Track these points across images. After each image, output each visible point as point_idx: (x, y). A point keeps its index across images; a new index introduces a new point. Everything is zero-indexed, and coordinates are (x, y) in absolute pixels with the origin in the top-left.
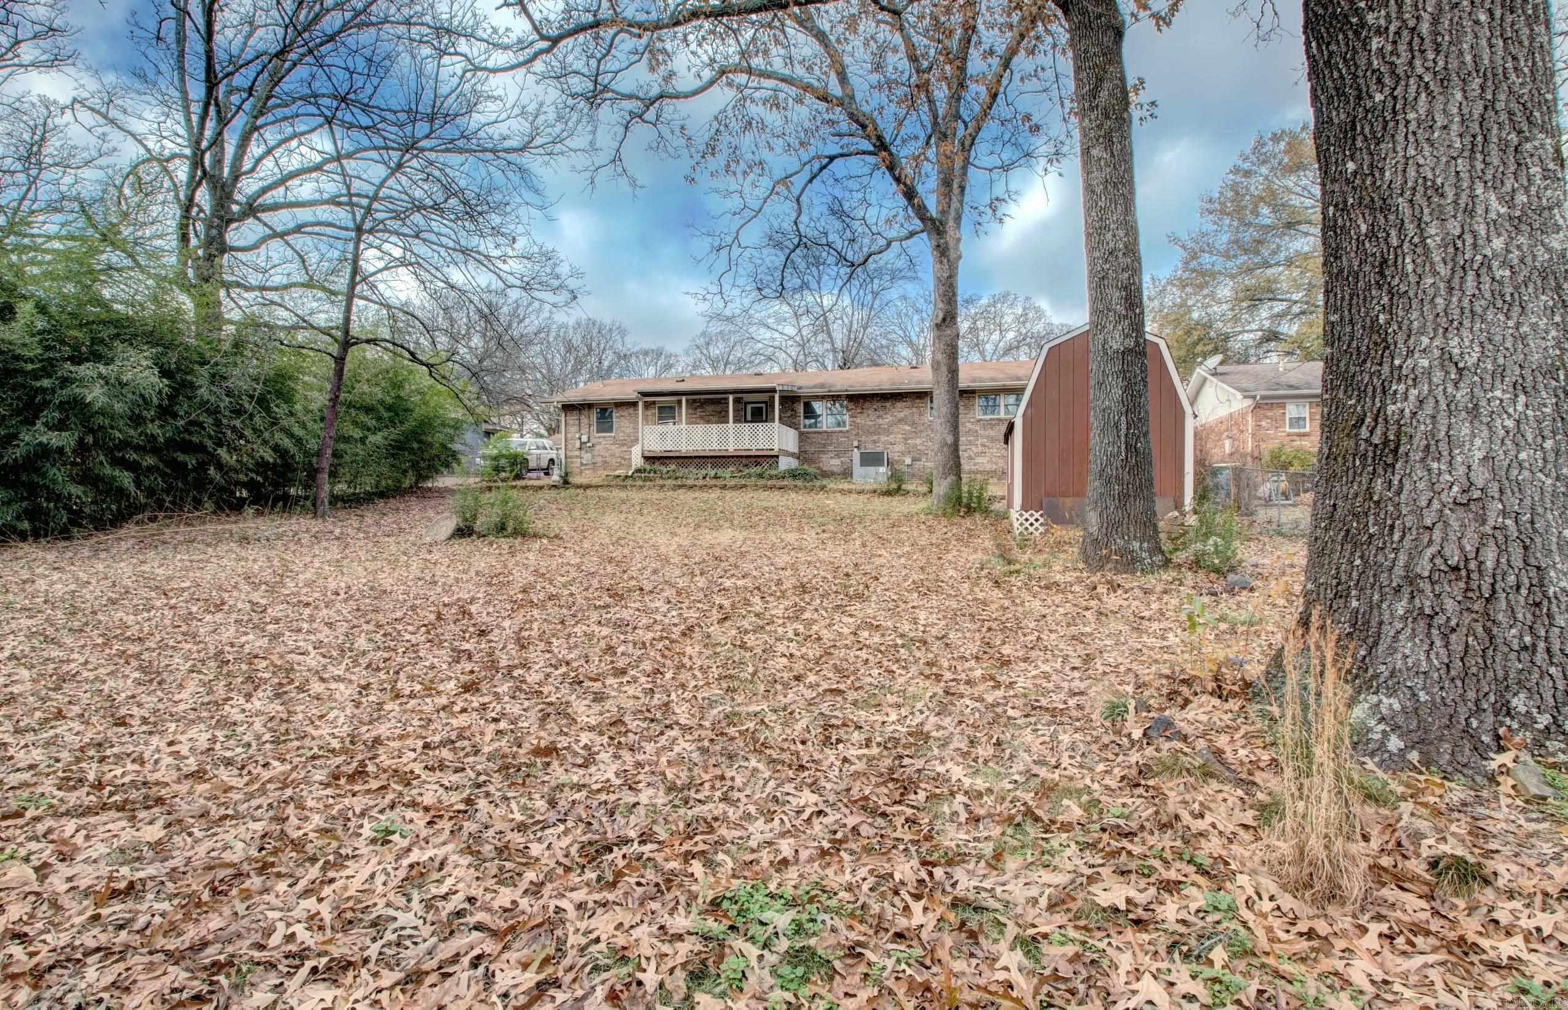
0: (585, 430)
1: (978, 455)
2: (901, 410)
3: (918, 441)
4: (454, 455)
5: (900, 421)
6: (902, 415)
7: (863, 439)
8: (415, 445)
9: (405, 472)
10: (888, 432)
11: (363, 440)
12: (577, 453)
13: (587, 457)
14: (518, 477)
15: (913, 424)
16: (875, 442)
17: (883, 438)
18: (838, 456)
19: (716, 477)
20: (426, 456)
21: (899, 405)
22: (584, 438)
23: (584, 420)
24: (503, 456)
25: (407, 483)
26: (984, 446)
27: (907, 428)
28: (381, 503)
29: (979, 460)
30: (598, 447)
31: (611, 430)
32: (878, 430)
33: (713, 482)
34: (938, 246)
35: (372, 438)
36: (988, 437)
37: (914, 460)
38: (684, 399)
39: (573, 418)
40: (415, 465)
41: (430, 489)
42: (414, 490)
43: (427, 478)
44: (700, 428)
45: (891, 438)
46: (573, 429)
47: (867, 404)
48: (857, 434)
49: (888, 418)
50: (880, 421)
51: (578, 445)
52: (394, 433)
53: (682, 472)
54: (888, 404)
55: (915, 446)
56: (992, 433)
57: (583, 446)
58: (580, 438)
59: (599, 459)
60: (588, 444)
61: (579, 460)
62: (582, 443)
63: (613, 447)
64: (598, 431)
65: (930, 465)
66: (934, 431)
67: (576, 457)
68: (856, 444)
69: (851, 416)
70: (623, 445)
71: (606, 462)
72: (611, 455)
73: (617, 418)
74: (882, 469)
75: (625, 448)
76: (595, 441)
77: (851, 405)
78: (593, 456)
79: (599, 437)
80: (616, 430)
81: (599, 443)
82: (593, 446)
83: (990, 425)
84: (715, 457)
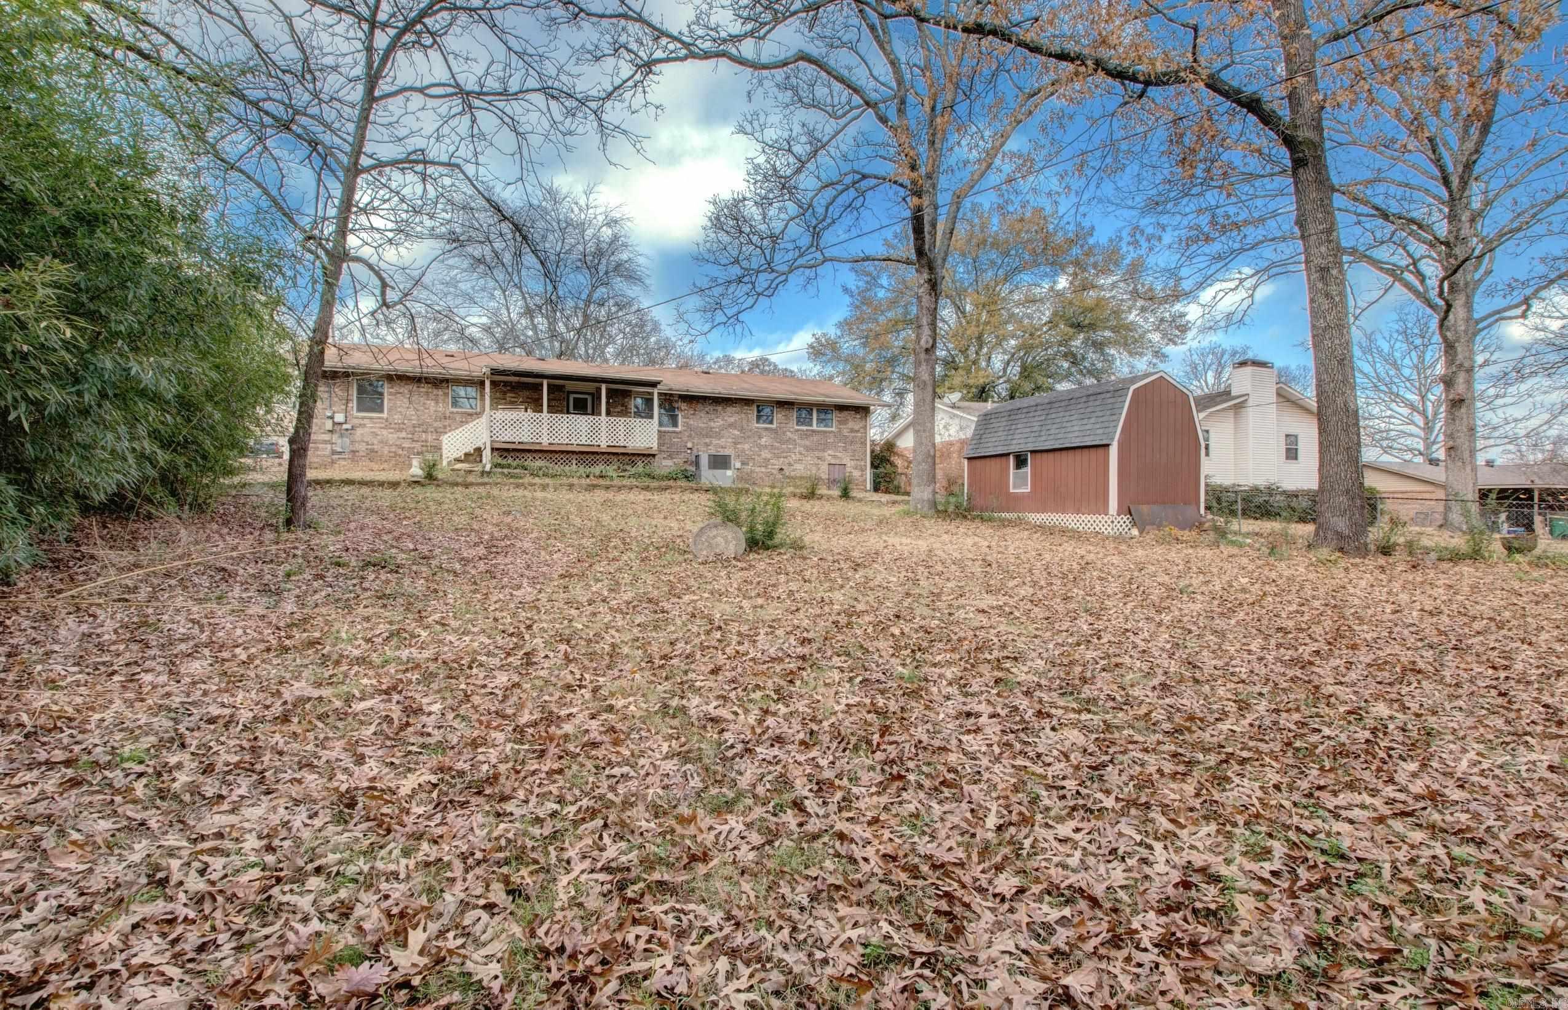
0: (339, 407)
1: (796, 461)
2: (731, 415)
3: (746, 446)
5: (731, 425)
6: (732, 420)
7: (695, 441)
10: (719, 436)
12: (327, 437)
13: (339, 443)
15: (742, 430)
16: (707, 445)
17: (715, 441)
18: (671, 457)
21: (730, 409)
22: (339, 418)
23: (337, 394)
26: (801, 454)
27: (737, 432)
29: (798, 466)
30: (359, 432)
31: (382, 411)
32: (709, 433)
33: (602, 483)
36: (804, 446)
37: (743, 463)
44: (566, 419)
45: (722, 442)
47: (700, 406)
48: (690, 436)
49: (719, 422)
50: (712, 424)
51: (328, 425)
54: (720, 408)
55: (743, 451)
56: (807, 443)
57: (337, 428)
58: (332, 418)
59: (362, 448)
60: (345, 426)
61: (329, 446)
62: (335, 424)
63: (385, 432)
64: (359, 410)
65: (758, 469)
66: (760, 437)
67: (325, 442)
68: (689, 445)
69: (684, 417)
70: (400, 430)
71: (372, 451)
72: (381, 442)
73: (390, 394)
74: (729, 473)
75: (403, 435)
76: (356, 421)
77: (684, 406)
78: (352, 442)
79: (363, 418)
80: (390, 410)
81: (363, 426)
82: (353, 428)
83: (806, 435)
84: (582, 453)
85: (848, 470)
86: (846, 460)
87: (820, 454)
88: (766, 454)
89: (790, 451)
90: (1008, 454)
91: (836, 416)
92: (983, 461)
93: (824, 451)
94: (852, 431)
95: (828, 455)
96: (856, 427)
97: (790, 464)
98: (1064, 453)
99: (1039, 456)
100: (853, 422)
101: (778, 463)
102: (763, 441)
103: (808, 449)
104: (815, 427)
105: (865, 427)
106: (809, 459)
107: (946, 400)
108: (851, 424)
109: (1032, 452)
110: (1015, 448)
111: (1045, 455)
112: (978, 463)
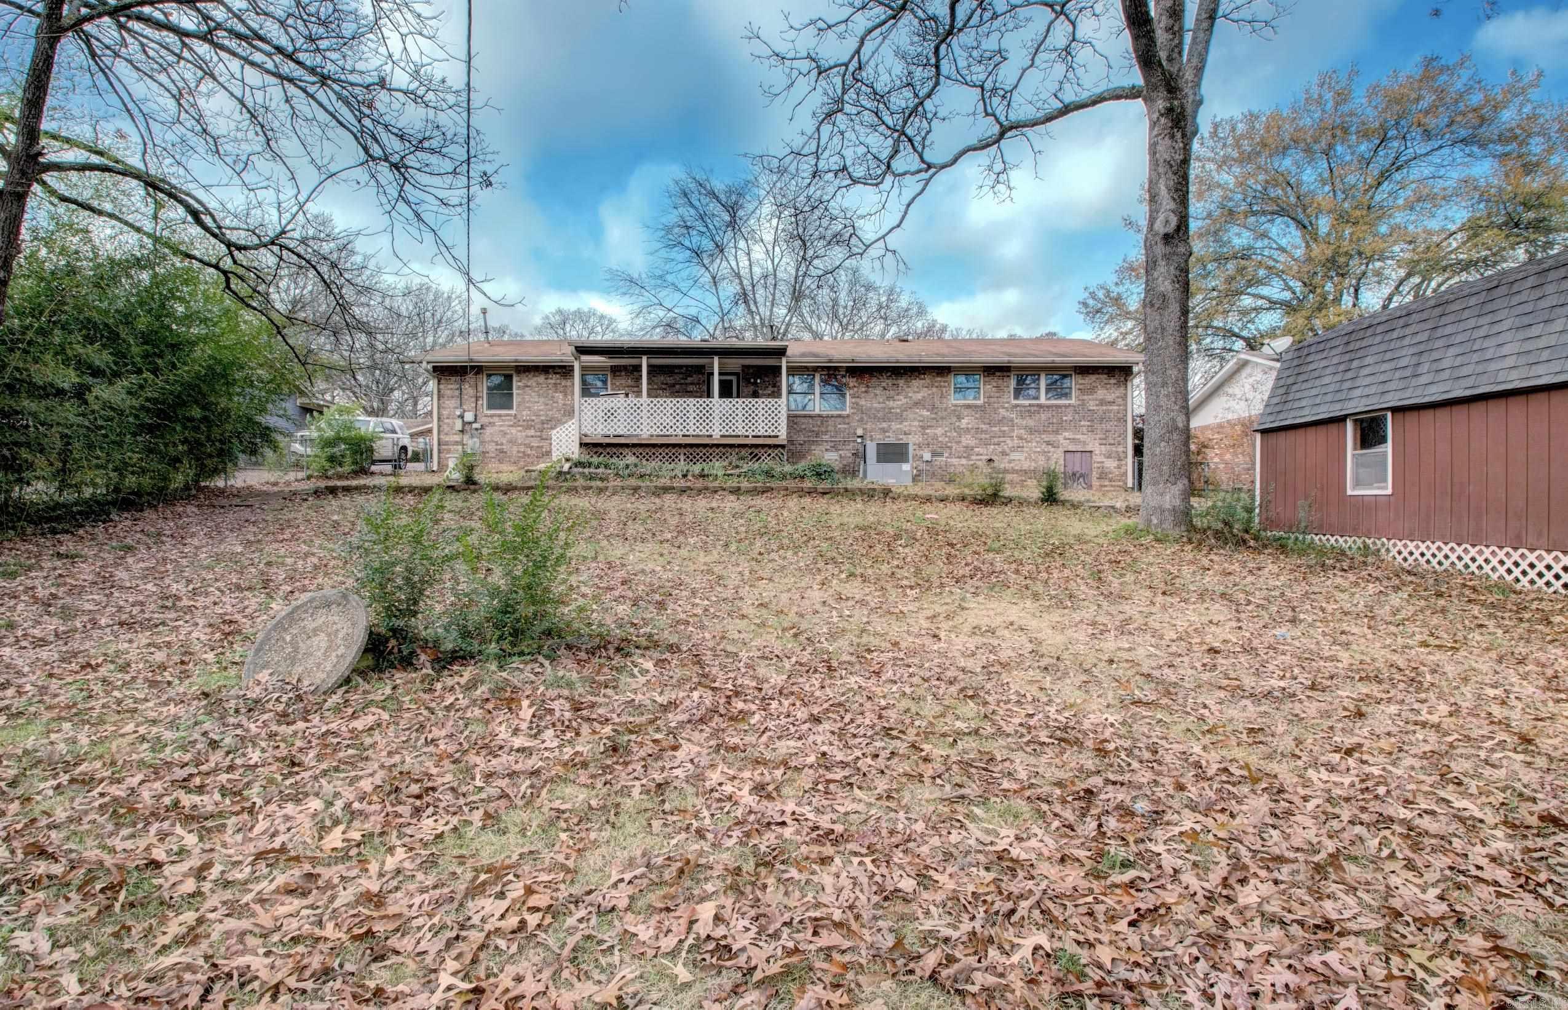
0: (469, 404)
1: (1014, 449)
2: (918, 390)
3: (939, 431)
4: (266, 434)
5: (917, 404)
6: (919, 396)
7: (868, 426)
8: (196, 412)
9: (175, 461)
10: (900, 418)
11: (80, 393)
12: (457, 438)
13: (469, 443)
14: (363, 471)
15: (933, 408)
16: (884, 431)
17: (895, 426)
18: (835, 448)
19: (703, 476)
20: (216, 433)
21: (916, 383)
22: (469, 417)
23: (468, 390)
24: (344, 440)
25: (178, 480)
26: (1020, 438)
27: (926, 413)
28: (123, 522)
29: (1014, 456)
30: (489, 431)
31: (511, 408)
32: (888, 416)
33: (700, 484)
34: (1170, 110)
35: (102, 392)
36: (1025, 428)
37: (934, 454)
38: (644, 362)
39: (450, 387)
40: (194, 448)
41: (222, 492)
42: (190, 493)
43: (215, 472)
44: (669, 404)
45: (905, 426)
46: (451, 404)
47: (874, 381)
48: (861, 420)
49: (901, 401)
50: (891, 404)
51: (459, 425)
52: (156, 386)
53: (649, 466)
54: (901, 382)
55: (935, 437)
56: (1031, 423)
57: (467, 427)
58: (462, 417)
59: (491, 448)
60: (475, 426)
61: (460, 448)
62: (464, 424)
63: (514, 431)
64: (490, 407)
65: (955, 461)
66: (959, 418)
67: (456, 443)
68: (860, 432)
69: (853, 396)
70: (529, 427)
71: (502, 451)
72: (510, 441)
73: (519, 388)
74: (906, 467)
75: (532, 432)
76: (484, 420)
77: (852, 382)
78: (482, 443)
79: (492, 416)
80: (519, 405)
81: (492, 424)
82: (482, 428)
83: (1029, 412)
84: (691, 446)
85: (1097, 458)
86: (1094, 445)
87: (1051, 438)
88: (967, 440)
89: (1004, 434)
90: (1341, 420)
91: (1074, 383)
92: (1291, 435)
93: (1057, 432)
94: (1102, 402)
95: (1064, 439)
96: (1110, 397)
97: (1004, 453)
98: (1478, 409)
99: (1411, 418)
100: (1105, 391)
101: (985, 452)
102: (964, 422)
103: (1031, 431)
104: (1043, 400)
105: (1124, 397)
106: (1035, 445)
107: (1266, 350)
108: (1101, 393)
109: (1395, 410)
110: (1358, 404)
111: (1428, 415)
112: (1281, 438)
